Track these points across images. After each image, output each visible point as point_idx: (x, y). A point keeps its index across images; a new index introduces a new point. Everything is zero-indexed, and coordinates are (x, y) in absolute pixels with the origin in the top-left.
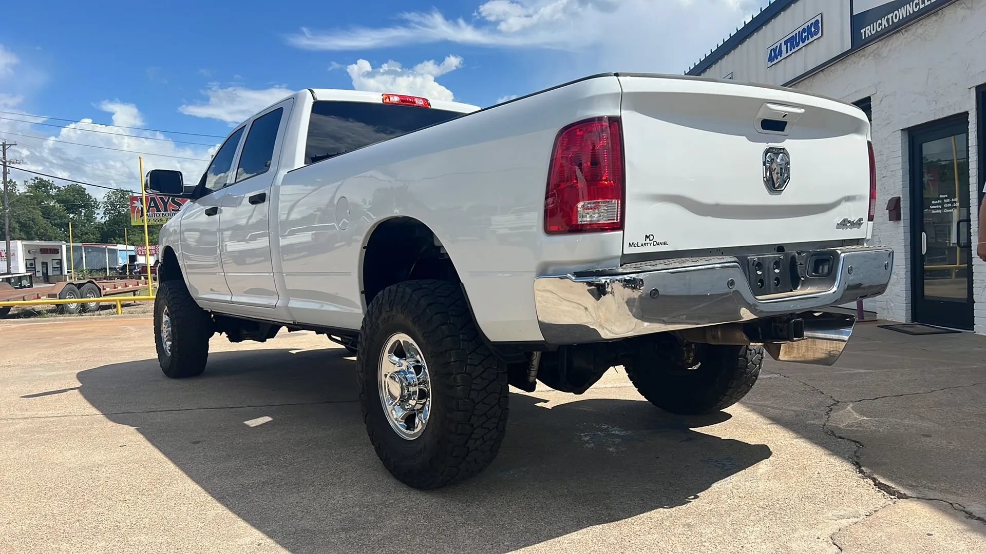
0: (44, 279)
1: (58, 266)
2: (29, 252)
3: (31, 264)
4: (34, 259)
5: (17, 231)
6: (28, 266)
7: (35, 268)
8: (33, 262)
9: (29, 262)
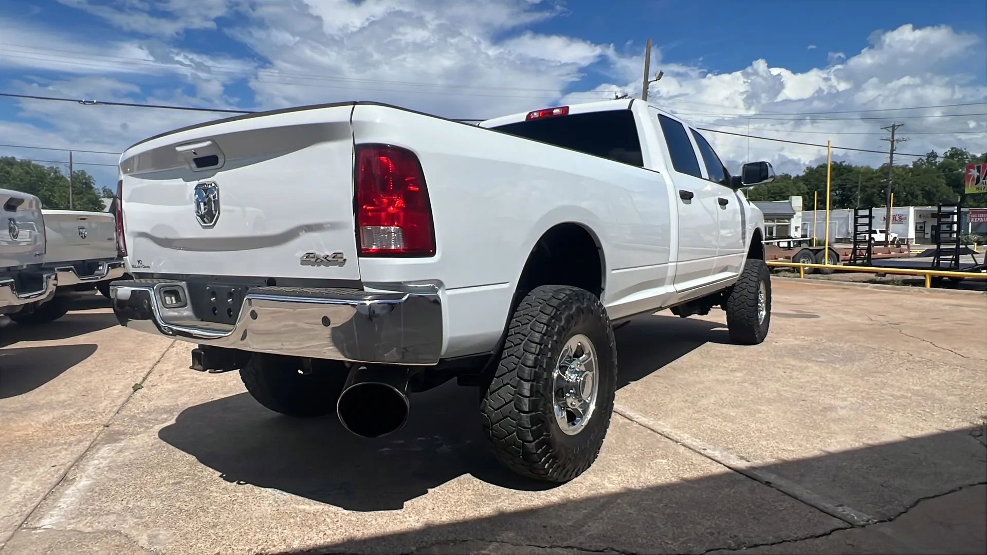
0: (932, 240)
1: (948, 229)
2: (920, 216)
3: (921, 227)
4: (924, 223)
5: (920, 197)
6: (918, 229)
7: (924, 230)
8: (923, 225)
9: (918, 226)
